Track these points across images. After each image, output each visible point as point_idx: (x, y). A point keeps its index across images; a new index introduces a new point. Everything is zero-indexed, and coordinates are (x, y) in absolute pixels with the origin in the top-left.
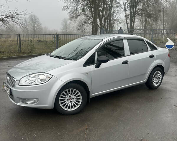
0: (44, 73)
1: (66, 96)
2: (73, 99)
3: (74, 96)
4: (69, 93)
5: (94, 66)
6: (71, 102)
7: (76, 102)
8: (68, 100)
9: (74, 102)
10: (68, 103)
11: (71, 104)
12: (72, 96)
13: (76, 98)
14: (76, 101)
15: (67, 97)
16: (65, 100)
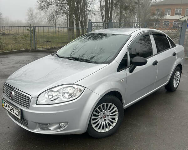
0: (74, 84)
1: (99, 113)
2: (108, 115)
3: (109, 112)
4: (104, 109)
5: (127, 69)
6: (105, 120)
7: (111, 120)
8: (101, 118)
9: (109, 120)
10: (102, 122)
11: (105, 123)
12: (107, 112)
13: (111, 114)
14: (111, 118)
15: (101, 115)
16: (98, 119)
